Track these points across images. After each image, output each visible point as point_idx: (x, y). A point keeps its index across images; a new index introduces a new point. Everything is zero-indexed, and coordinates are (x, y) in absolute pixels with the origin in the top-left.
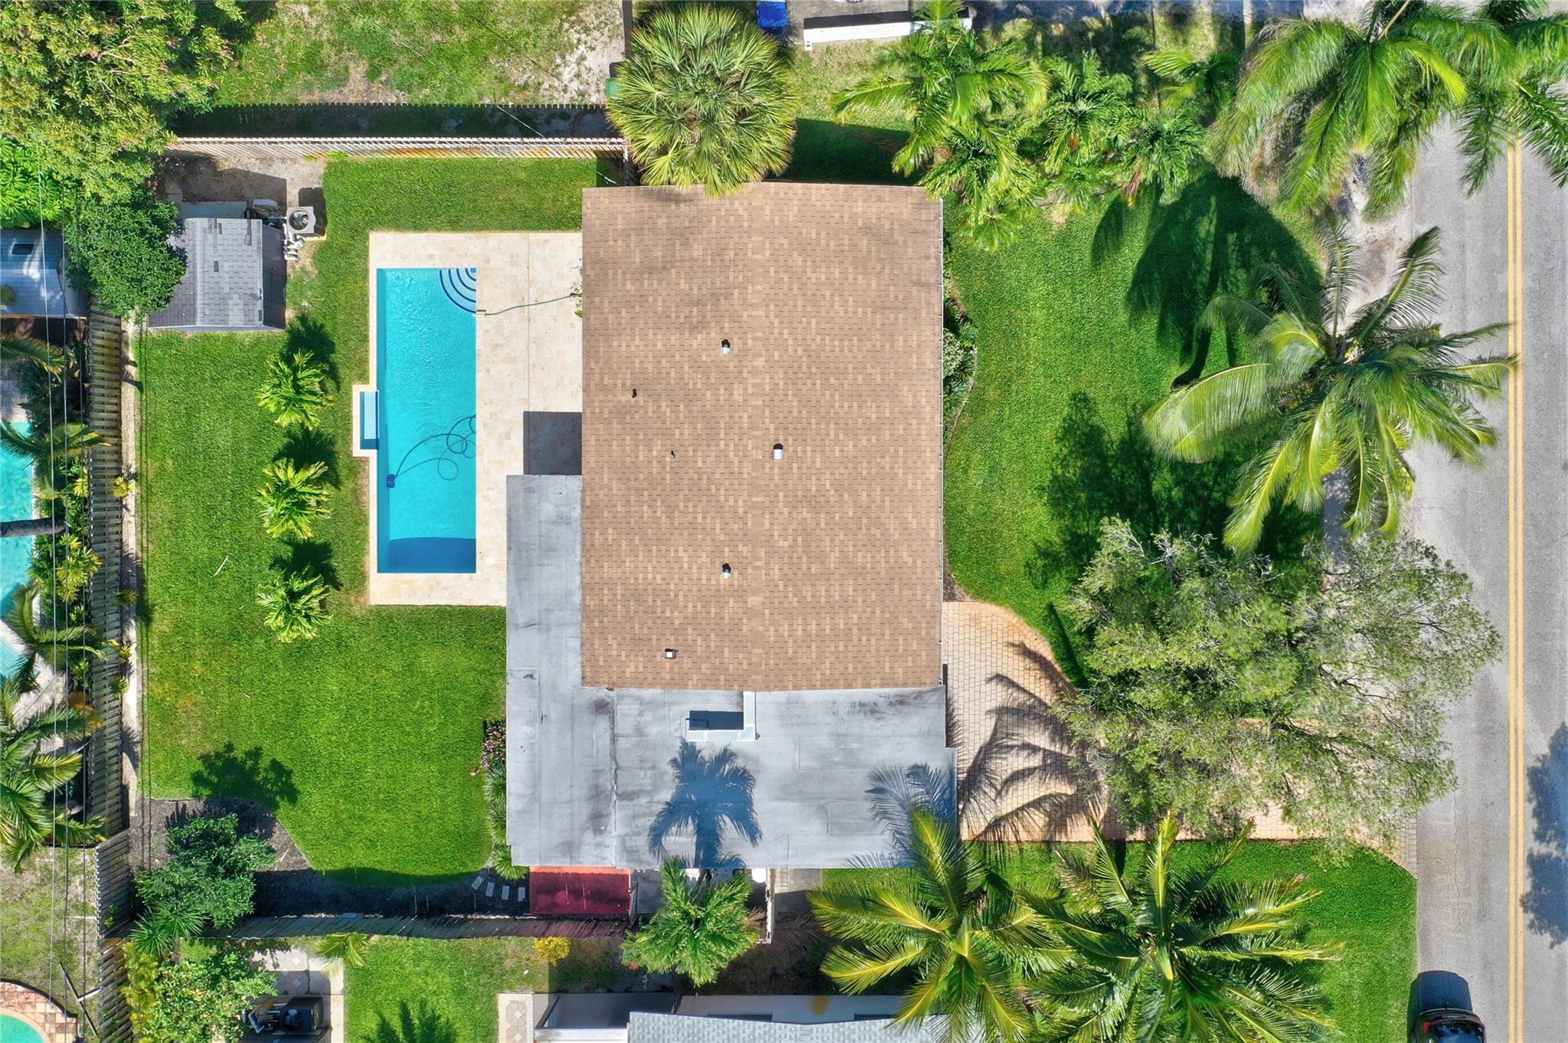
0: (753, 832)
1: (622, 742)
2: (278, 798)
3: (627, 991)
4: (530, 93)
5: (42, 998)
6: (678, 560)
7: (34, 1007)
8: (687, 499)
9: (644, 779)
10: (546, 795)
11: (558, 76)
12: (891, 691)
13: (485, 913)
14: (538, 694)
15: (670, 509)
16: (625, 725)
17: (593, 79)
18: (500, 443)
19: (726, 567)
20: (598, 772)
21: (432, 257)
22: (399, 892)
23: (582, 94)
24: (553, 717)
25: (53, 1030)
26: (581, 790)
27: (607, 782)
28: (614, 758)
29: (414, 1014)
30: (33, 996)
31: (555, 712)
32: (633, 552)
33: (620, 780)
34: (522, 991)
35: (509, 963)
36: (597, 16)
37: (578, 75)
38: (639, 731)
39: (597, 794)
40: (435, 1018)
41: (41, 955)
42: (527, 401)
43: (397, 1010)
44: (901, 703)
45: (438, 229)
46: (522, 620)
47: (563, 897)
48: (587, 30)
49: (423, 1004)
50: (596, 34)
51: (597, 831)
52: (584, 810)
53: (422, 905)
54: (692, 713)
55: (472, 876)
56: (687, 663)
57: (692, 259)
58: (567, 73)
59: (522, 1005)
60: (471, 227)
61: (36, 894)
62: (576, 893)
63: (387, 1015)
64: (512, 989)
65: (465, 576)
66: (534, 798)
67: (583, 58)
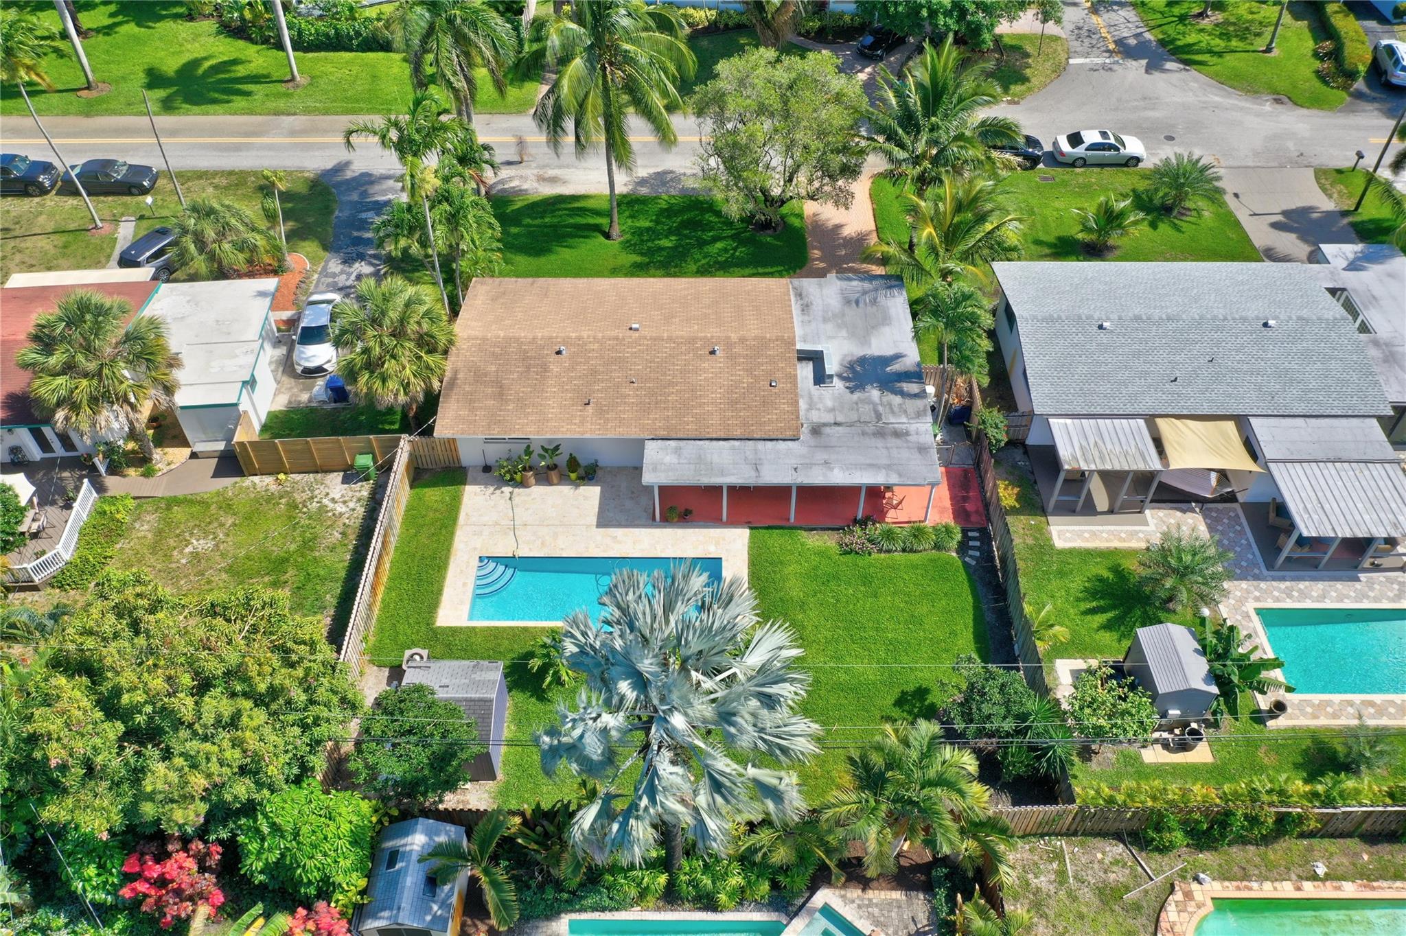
0: (897, 357)
1: (840, 419)
2: (926, 703)
3: (1032, 473)
4: (349, 531)
5: (1163, 915)
6: (706, 379)
7: (1174, 923)
8: (665, 374)
9: (866, 409)
10: (885, 461)
11: (341, 514)
12: (793, 298)
13: (994, 557)
14: (809, 466)
15: (671, 384)
16: (828, 418)
17: (350, 494)
18: (620, 542)
19: (713, 352)
20: (864, 434)
21: (465, 584)
22: (990, 617)
23: (359, 500)
24: (826, 457)
25: (1193, 903)
26: (879, 443)
27: (870, 428)
28: (851, 425)
29: (1089, 605)
30: (1163, 925)
31: (821, 456)
32: (701, 405)
33: (868, 419)
34: (1050, 533)
35: (1030, 541)
36: (304, 491)
37: (345, 502)
38: (832, 410)
39: (880, 434)
40: (1086, 590)
41: (1121, 920)
42: (588, 526)
43: (1089, 617)
44: (800, 295)
45: (442, 579)
46: (753, 474)
47: (969, 506)
48: (312, 498)
49: (1078, 600)
50: (316, 492)
51: (907, 434)
52: (893, 442)
53: (997, 601)
54: (815, 384)
55: (966, 565)
56: (779, 375)
57: (497, 371)
58: (340, 508)
59: (1060, 533)
60: (447, 558)
61: (1056, 923)
62: (965, 499)
63: (1095, 625)
64: (1050, 539)
65: (724, 564)
66: (888, 467)
67: (333, 500)
